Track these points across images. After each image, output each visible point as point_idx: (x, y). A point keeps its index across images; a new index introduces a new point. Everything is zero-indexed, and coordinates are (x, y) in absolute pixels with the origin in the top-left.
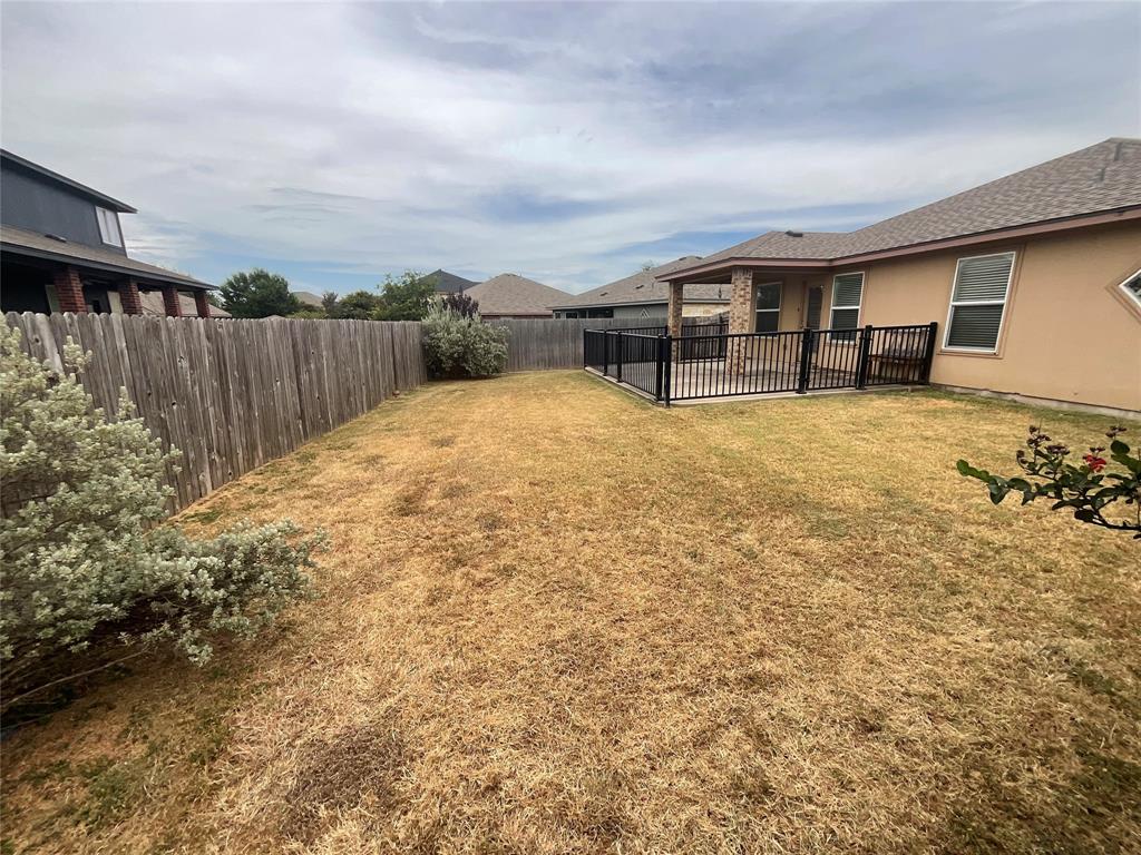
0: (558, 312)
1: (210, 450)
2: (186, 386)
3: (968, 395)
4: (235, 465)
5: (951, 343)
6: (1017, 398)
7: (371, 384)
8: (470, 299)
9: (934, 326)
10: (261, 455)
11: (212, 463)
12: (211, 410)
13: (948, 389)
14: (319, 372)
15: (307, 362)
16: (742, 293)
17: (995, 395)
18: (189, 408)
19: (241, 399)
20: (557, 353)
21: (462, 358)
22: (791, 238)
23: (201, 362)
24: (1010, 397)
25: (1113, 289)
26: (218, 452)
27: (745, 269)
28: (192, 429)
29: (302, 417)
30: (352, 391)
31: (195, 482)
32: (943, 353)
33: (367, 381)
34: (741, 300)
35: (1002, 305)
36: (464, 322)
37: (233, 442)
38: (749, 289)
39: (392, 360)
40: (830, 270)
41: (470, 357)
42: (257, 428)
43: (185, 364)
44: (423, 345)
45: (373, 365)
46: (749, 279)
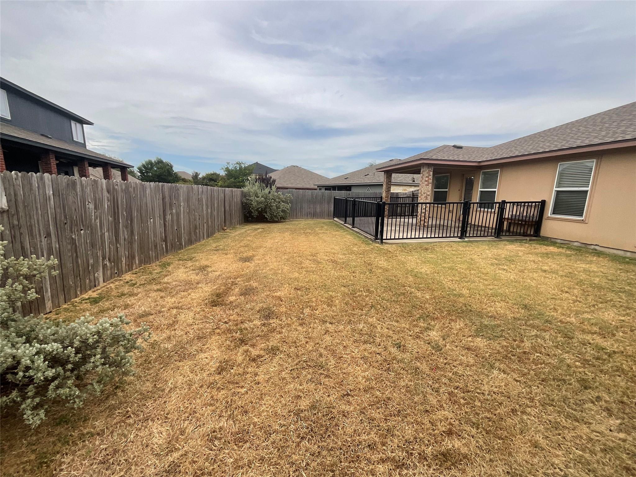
0: (320, 187)
1: (104, 259)
2: (91, 220)
3: (565, 244)
4: (120, 268)
5: (554, 212)
6: (597, 247)
7: (210, 223)
8: (271, 177)
9: (543, 203)
10: (137, 262)
11: (104, 266)
12: (106, 234)
13: (552, 240)
14: (178, 215)
15: (171, 209)
16: (427, 179)
17: (583, 246)
18: (92, 233)
19: (127, 227)
20: (318, 210)
21: (264, 210)
22: (456, 149)
23: (102, 205)
24: (593, 247)
26: (109, 260)
27: (429, 165)
28: (93, 245)
29: (165, 241)
30: (198, 227)
31: (92, 277)
32: (549, 218)
33: (207, 220)
34: (426, 183)
35: (587, 191)
36: (267, 190)
37: (119, 254)
38: (431, 177)
39: (223, 210)
40: (478, 168)
41: (268, 210)
42: (136, 246)
43: (91, 206)
44: (242, 203)
45: (212, 212)
46: (431, 171)
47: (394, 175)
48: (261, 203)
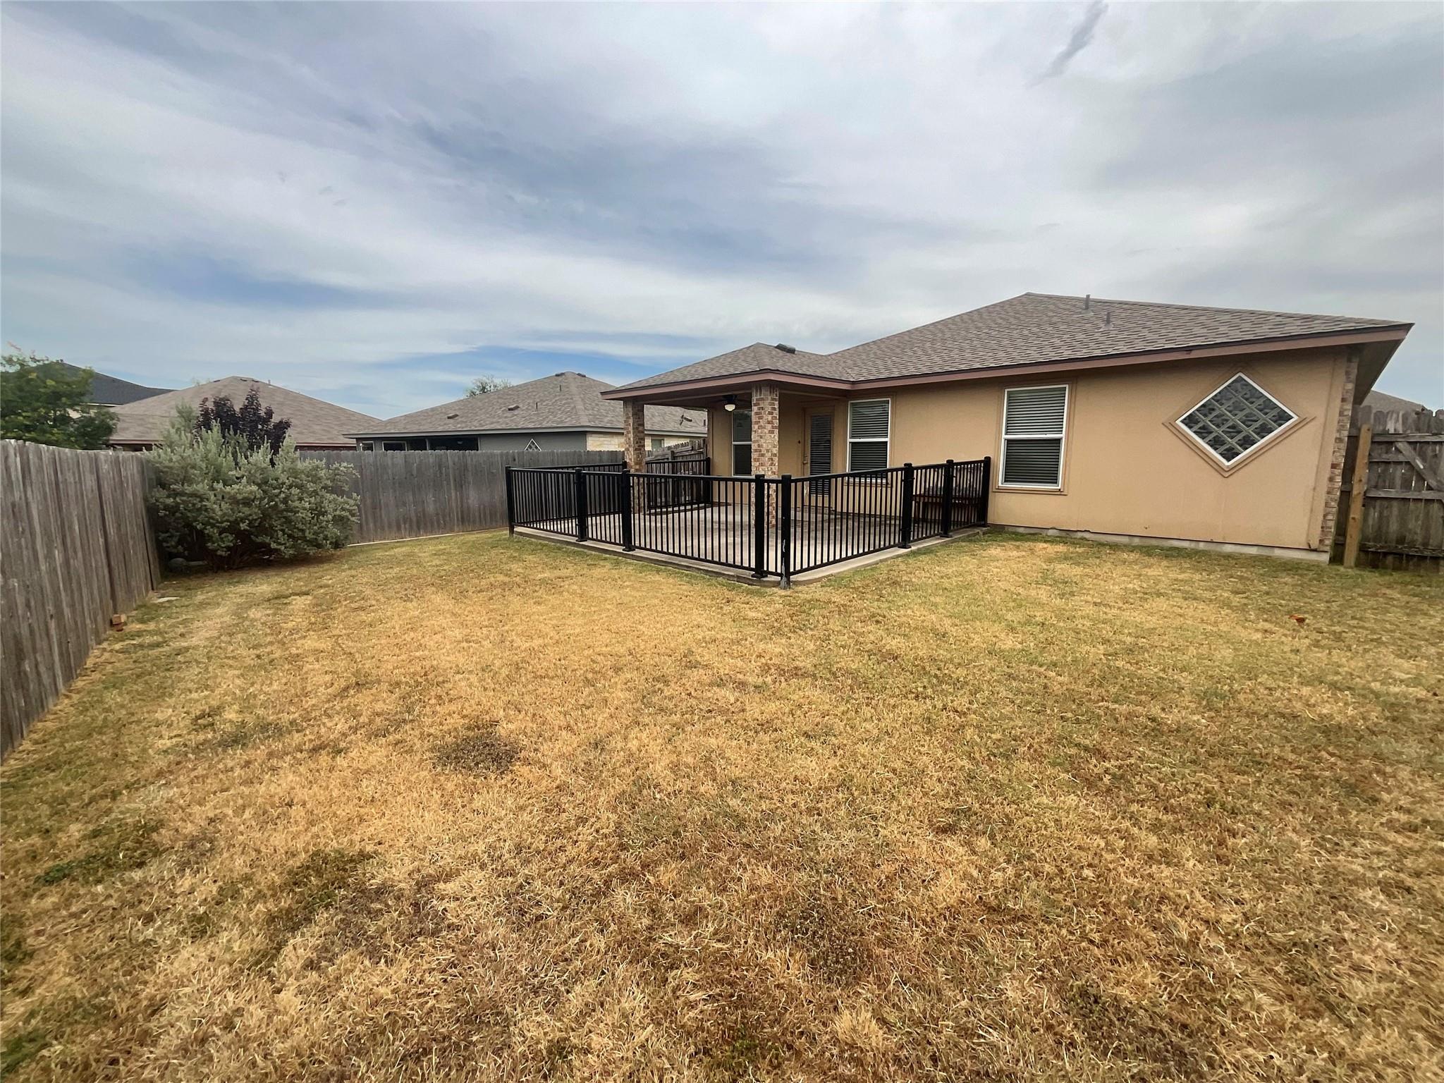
0: (368, 442)
3: (1033, 534)
5: (1006, 480)
6: (1087, 535)
7: (67, 611)
9: (987, 461)
13: (1011, 529)
16: (770, 418)
17: (1064, 534)
21: (262, 527)
22: (781, 353)
24: (1079, 535)
25: (1170, 426)
32: (1000, 490)
33: (58, 606)
34: (769, 427)
35: (1058, 441)
36: (260, 457)
38: (776, 413)
39: (101, 541)
40: (844, 396)
45: (67, 562)
46: (775, 400)
47: (649, 410)
48: (247, 502)
